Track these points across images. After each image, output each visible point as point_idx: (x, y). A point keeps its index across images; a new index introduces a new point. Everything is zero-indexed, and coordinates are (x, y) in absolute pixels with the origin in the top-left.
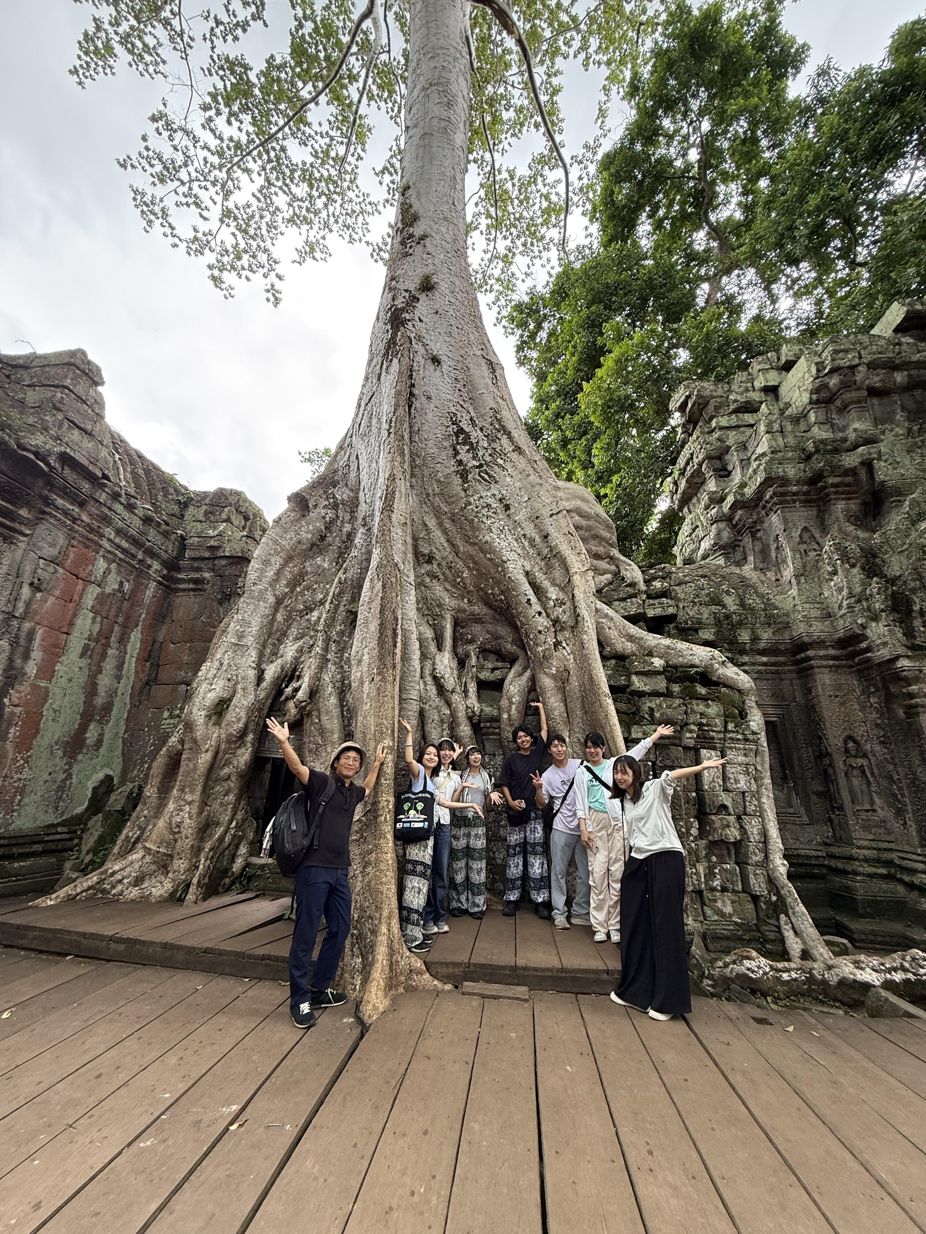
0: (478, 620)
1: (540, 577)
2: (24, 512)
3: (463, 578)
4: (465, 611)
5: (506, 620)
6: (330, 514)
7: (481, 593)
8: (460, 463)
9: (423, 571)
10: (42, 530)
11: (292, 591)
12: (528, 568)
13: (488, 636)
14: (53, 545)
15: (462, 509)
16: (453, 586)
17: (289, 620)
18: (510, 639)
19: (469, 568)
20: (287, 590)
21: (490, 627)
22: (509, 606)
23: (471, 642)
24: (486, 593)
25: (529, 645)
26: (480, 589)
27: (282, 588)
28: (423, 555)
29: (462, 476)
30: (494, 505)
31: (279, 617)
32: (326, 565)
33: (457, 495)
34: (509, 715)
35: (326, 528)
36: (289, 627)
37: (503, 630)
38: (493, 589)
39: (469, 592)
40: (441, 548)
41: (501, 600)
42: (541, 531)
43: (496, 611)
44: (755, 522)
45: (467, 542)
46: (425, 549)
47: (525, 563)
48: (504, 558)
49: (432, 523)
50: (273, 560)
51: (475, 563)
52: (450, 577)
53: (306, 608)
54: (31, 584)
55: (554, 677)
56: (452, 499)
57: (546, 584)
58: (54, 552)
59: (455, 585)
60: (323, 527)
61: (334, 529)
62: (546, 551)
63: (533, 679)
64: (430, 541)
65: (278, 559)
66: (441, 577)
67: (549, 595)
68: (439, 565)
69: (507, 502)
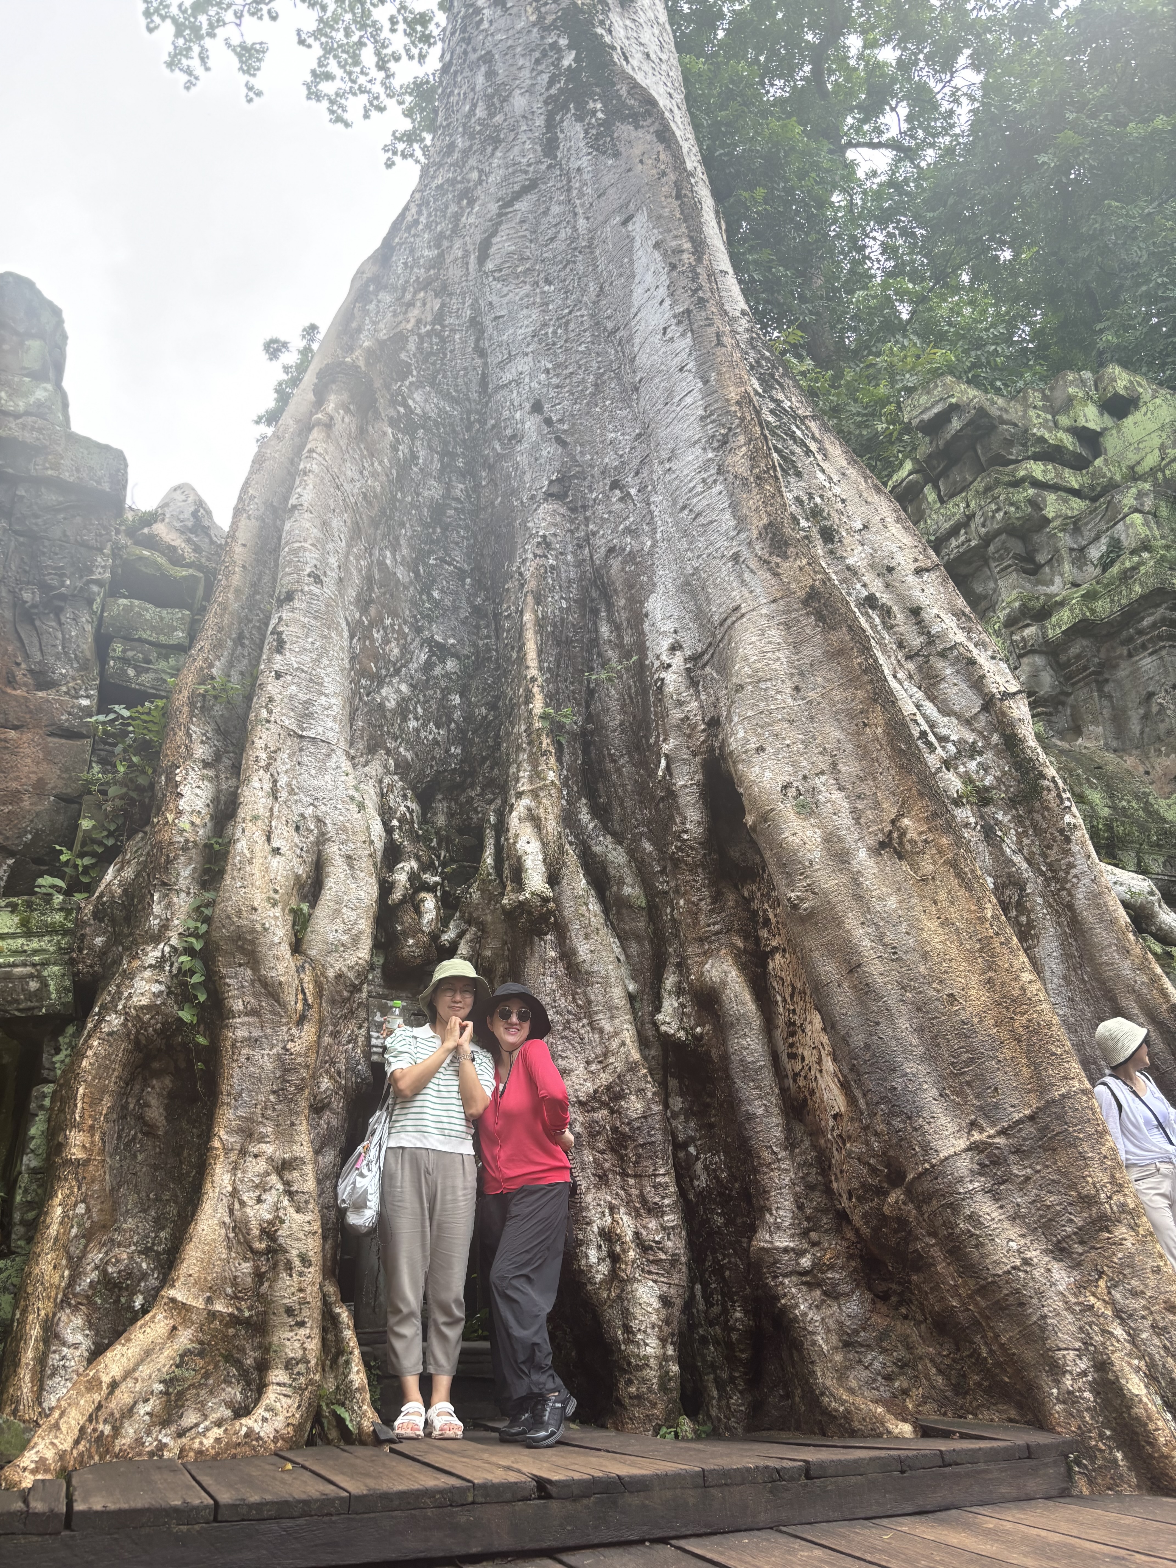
1: (914, 692)
6: (405, 445)
27: (351, 604)
30: (803, 523)
35: (398, 477)
42: (901, 598)
44: (1101, 665)
57: (930, 708)
60: (394, 473)
62: (916, 641)
65: (341, 526)
67: (941, 731)
69: (826, 523)
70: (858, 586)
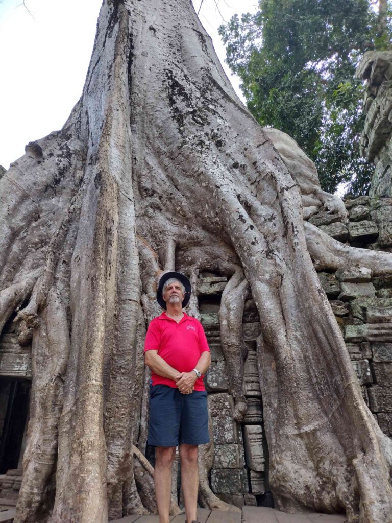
0: (197, 243)
1: (251, 198)
3: (181, 207)
4: (185, 236)
5: (223, 240)
6: (65, 162)
7: (199, 219)
8: (176, 110)
9: (146, 204)
11: (28, 225)
12: (240, 192)
13: (207, 257)
15: (179, 148)
16: (174, 215)
17: (25, 250)
18: (226, 258)
19: (187, 198)
20: (22, 224)
21: (208, 249)
22: (224, 226)
23: (191, 263)
24: (203, 218)
25: (244, 257)
26: (197, 215)
27: (18, 221)
28: (146, 190)
29: (178, 121)
30: (207, 143)
31: (16, 247)
32: (60, 205)
33: (174, 137)
34: (228, 321)
35: (60, 173)
36: (24, 257)
37: (220, 250)
38: (208, 212)
39: (187, 219)
40: (162, 183)
41: (217, 223)
42: (250, 159)
43: (212, 233)
45: (184, 175)
46: (147, 184)
47: (237, 188)
48: (218, 184)
49: (152, 161)
50: (9, 197)
51: (192, 192)
52: (171, 207)
53: (42, 241)
55: (269, 282)
56: (170, 141)
57: (256, 204)
59: (175, 213)
60: (57, 173)
61: (67, 174)
62: (255, 176)
63: (249, 288)
64: (152, 178)
65: (14, 196)
66: (162, 207)
67: (259, 213)
68: (161, 197)
69: (219, 139)
70: (230, 161)
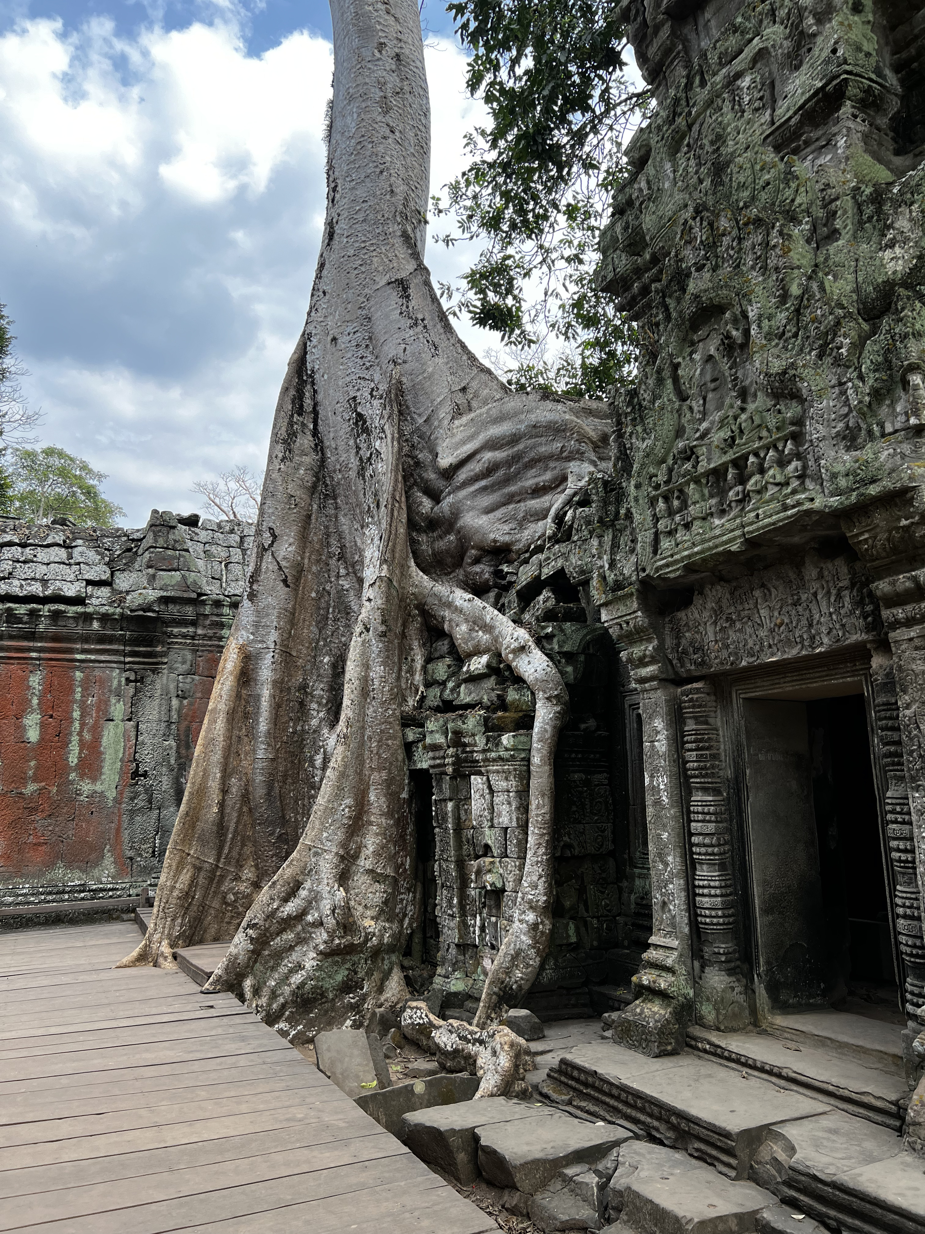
2: (159, 649)
10: (173, 655)
14: (184, 663)
54: (178, 696)
58: (186, 667)
